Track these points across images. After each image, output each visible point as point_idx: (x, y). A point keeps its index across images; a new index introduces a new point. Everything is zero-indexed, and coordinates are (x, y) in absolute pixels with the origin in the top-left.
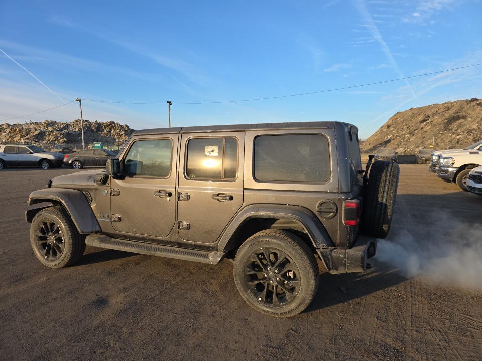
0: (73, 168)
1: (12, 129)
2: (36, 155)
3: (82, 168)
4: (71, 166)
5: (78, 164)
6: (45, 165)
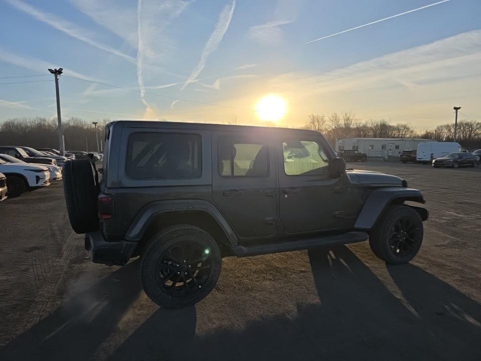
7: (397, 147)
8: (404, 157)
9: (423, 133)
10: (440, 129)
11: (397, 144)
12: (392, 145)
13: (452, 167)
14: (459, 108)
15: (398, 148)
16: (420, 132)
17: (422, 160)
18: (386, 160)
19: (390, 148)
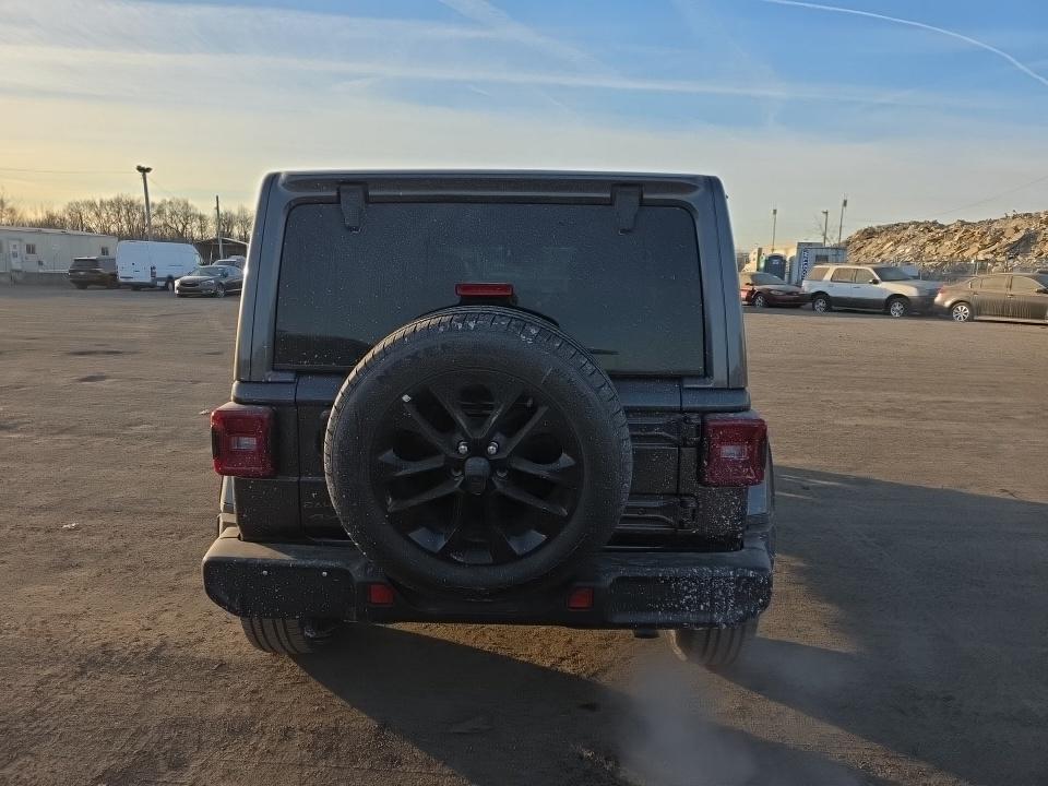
0: (952, 319)
1: (967, 231)
2: (883, 285)
3: (970, 319)
4: (947, 314)
5: (963, 310)
6: (897, 307)
7: (31, 249)
8: (82, 273)
9: (41, 216)
10: (75, 210)
11: (30, 242)
12: (17, 243)
13: (214, 295)
14: (148, 170)
15: (33, 252)
16: (34, 214)
17: (132, 280)
18: (16, 282)
19: (12, 250)
